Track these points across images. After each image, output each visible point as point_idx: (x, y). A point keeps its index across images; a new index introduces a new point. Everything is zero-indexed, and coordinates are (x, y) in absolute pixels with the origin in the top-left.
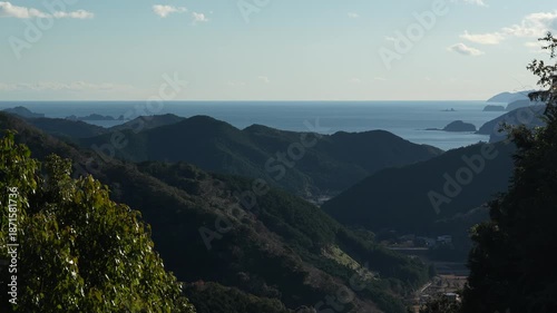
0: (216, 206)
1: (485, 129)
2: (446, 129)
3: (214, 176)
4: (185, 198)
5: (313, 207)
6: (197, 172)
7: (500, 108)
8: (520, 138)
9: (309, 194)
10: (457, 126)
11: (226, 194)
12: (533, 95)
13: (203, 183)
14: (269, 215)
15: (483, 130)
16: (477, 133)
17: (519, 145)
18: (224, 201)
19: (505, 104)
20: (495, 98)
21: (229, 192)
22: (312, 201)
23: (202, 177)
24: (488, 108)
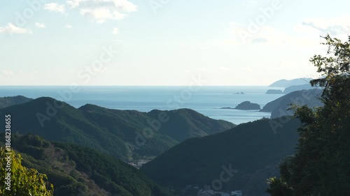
0: (57, 168)
1: (267, 108)
2: (237, 108)
3: (56, 145)
4: (32, 162)
5: (134, 169)
6: (43, 141)
7: (279, 92)
8: (304, 115)
9: (131, 159)
10: (246, 106)
11: (65, 159)
12: (313, 82)
13: (47, 151)
14: (99, 175)
15: (266, 109)
16: (261, 111)
17: (302, 121)
18: (63, 164)
19: (283, 89)
20: (275, 84)
21: (67, 157)
22: (133, 165)
23: (46, 145)
24: (270, 92)
